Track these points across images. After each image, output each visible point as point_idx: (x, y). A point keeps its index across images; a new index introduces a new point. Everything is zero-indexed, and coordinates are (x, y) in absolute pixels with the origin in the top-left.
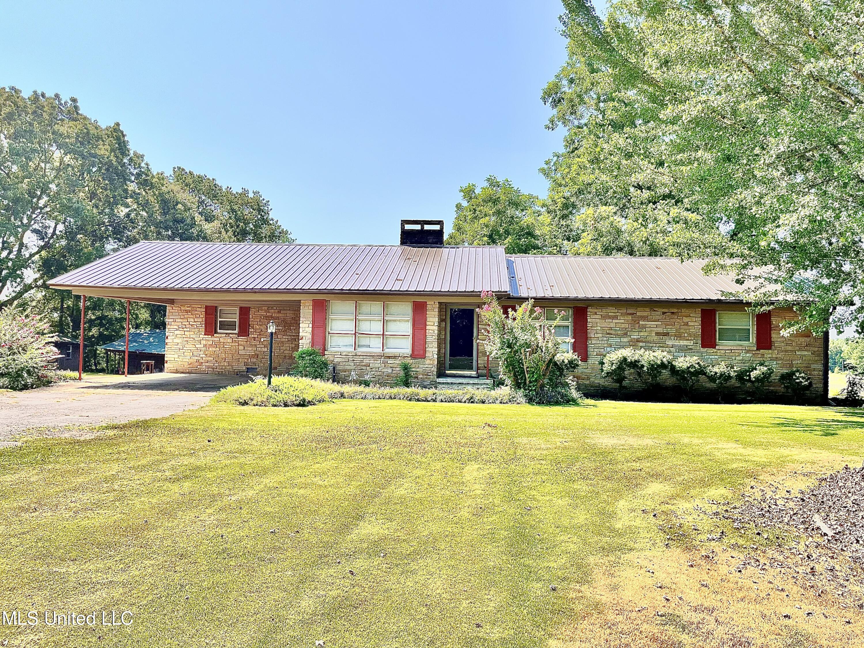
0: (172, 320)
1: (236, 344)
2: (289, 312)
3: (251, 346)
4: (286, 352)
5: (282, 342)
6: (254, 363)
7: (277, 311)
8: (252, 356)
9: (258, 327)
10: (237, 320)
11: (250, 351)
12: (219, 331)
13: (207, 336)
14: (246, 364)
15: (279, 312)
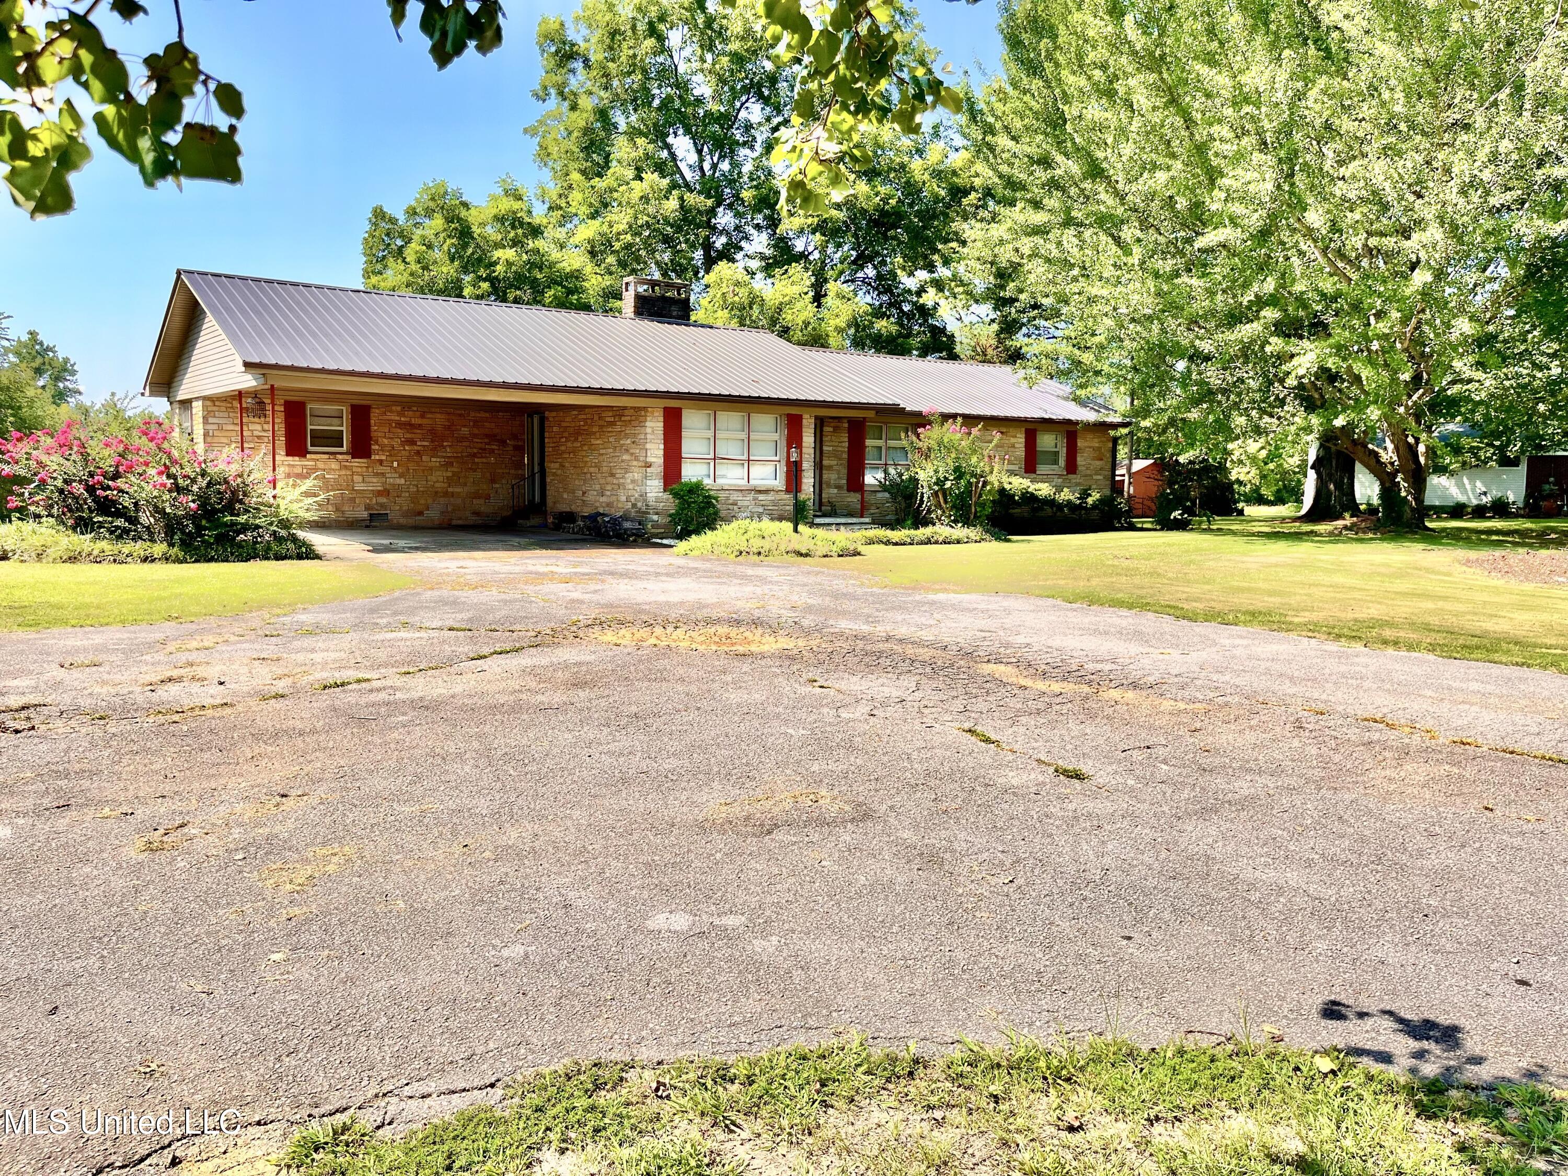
0: (215, 427)
1: (349, 473)
2: (438, 416)
3: (377, 475)
4: (437, 485)
5: (431, 469)
6: (382, 506)
7: (418, 414)
8: (379, 493)
9: (386, 441)
10: (344, 429)
11: (375, 484)
12: (310, 448)
13: (290, 458)
14: (368, 508)
15: (422, 417)
